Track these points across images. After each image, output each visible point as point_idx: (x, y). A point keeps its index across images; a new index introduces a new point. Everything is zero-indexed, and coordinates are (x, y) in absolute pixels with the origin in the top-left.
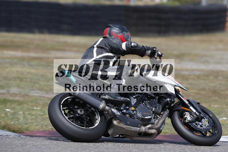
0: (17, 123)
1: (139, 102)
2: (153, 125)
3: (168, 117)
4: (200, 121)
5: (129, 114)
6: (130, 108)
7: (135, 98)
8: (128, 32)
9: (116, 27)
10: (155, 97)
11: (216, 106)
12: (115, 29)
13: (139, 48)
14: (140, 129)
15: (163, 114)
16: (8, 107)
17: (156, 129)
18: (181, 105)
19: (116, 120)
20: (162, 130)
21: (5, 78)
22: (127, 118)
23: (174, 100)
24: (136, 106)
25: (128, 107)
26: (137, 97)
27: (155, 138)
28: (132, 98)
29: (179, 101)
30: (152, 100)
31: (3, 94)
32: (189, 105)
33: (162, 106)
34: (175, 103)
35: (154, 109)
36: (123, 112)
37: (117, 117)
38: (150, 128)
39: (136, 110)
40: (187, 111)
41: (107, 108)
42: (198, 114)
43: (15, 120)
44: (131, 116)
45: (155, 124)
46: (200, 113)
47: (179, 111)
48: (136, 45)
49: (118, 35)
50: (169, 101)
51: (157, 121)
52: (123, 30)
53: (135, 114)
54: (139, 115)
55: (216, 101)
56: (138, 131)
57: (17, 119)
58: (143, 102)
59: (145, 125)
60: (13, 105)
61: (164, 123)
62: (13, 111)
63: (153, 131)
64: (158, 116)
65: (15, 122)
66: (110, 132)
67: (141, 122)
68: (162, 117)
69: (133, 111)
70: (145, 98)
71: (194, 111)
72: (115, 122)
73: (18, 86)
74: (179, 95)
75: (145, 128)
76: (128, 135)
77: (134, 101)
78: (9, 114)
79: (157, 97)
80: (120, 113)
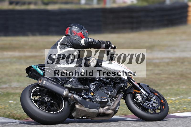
0: (20, 111)
1: (97, 88)
2: (109, 107)
3: (122, 99)
4: (150, 101)
5: (89, 98)
6: (90, 94)
7: (94, 85)
8: (85, 30)
9: (75, 26)
10: (111, 83)
11: (184, 87)
12: (75, 28)
13: (96, 42)
14: (99, 111)
15: (118, 96)
16: (11, 99)
17: (113, 110)
18: (133, 88)
19: (78, 104)
20: (118, 110)
21: (7, 75)
22: (87, 102)
23: (127, 85)
24: (94, 91)
25: (88, 93)
26: (95, 84)
27: (112, 118)
28: (91, 85)
29: (131, 85)
30: (108, 85)
31: (6, 88)
32: (140, 88)
33: (117, 90)
34: (127, 87)
35: (110, 93)
36: (83, 97)
37: (78, 102)
38: (107, 110)
39: (94, 95)
40: (138, 93)
41: (70, 94)
42: (147, 95)
43: (18, 110)
44: (91, 100)
45: (112, 105)
46: (149, 94)
47: (131, 93)
48: (93, 40)
49: (78, 33)
50: (122, 85)
51: (113, 103)
52: (81, 29)
53: (94, 98)
54: (98, 99)
55: (184, 83)
56: (97, 112)
57: (19, 109)
58: (100, 88)
59: (103, 107)
60: (15, 97)
61: (119, 104)
62: (15, 102)
63: (110, 112)
64: (114, 99)
65: (18, 111)
66: (74, 114)
67: (99, 105)
68: (117, 99)
69: (92, 96)
70: (102, 84)
71: (144, 92)
72: (77, 106)
73: (18, 81)
74: (132, 80)
75: (103, 109)
76: (89, 116)
77: (92, 87)
78: (12, 105)
79: (113, 83)
80: (81, 98)
